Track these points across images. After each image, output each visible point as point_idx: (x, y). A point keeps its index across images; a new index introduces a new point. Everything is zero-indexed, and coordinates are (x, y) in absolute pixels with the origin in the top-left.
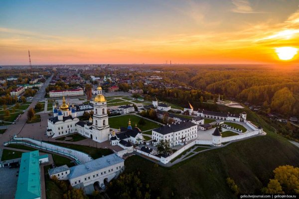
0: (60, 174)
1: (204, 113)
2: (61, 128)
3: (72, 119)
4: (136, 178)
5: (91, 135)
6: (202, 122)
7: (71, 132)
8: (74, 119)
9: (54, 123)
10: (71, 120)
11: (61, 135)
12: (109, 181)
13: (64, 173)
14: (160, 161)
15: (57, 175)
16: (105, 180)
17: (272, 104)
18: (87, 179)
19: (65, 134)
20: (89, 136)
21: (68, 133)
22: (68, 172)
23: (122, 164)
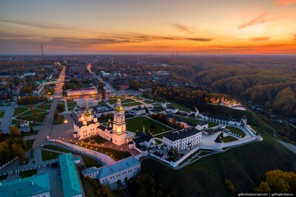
0: (92, 174)
1: (208, 116)
2: (85, 132)
3: (95, 123)
4: (151, 178)
5: (111, 139)
6: (206, 126)
7: (93, 135)
8: (96, 124)
9: (80, 127)
10: (93, 124)
11: (85, 137)
12: (128, 179)
13: (95, 173)
14: (170, 165)
15: (89, 175)
16: (126, 179)
17: (274, 104)
18: (112, 178)
19: (88, 136)
20: (109, 139)
21: (91, 135)
22: (98, 172)
23: (139, 166)
